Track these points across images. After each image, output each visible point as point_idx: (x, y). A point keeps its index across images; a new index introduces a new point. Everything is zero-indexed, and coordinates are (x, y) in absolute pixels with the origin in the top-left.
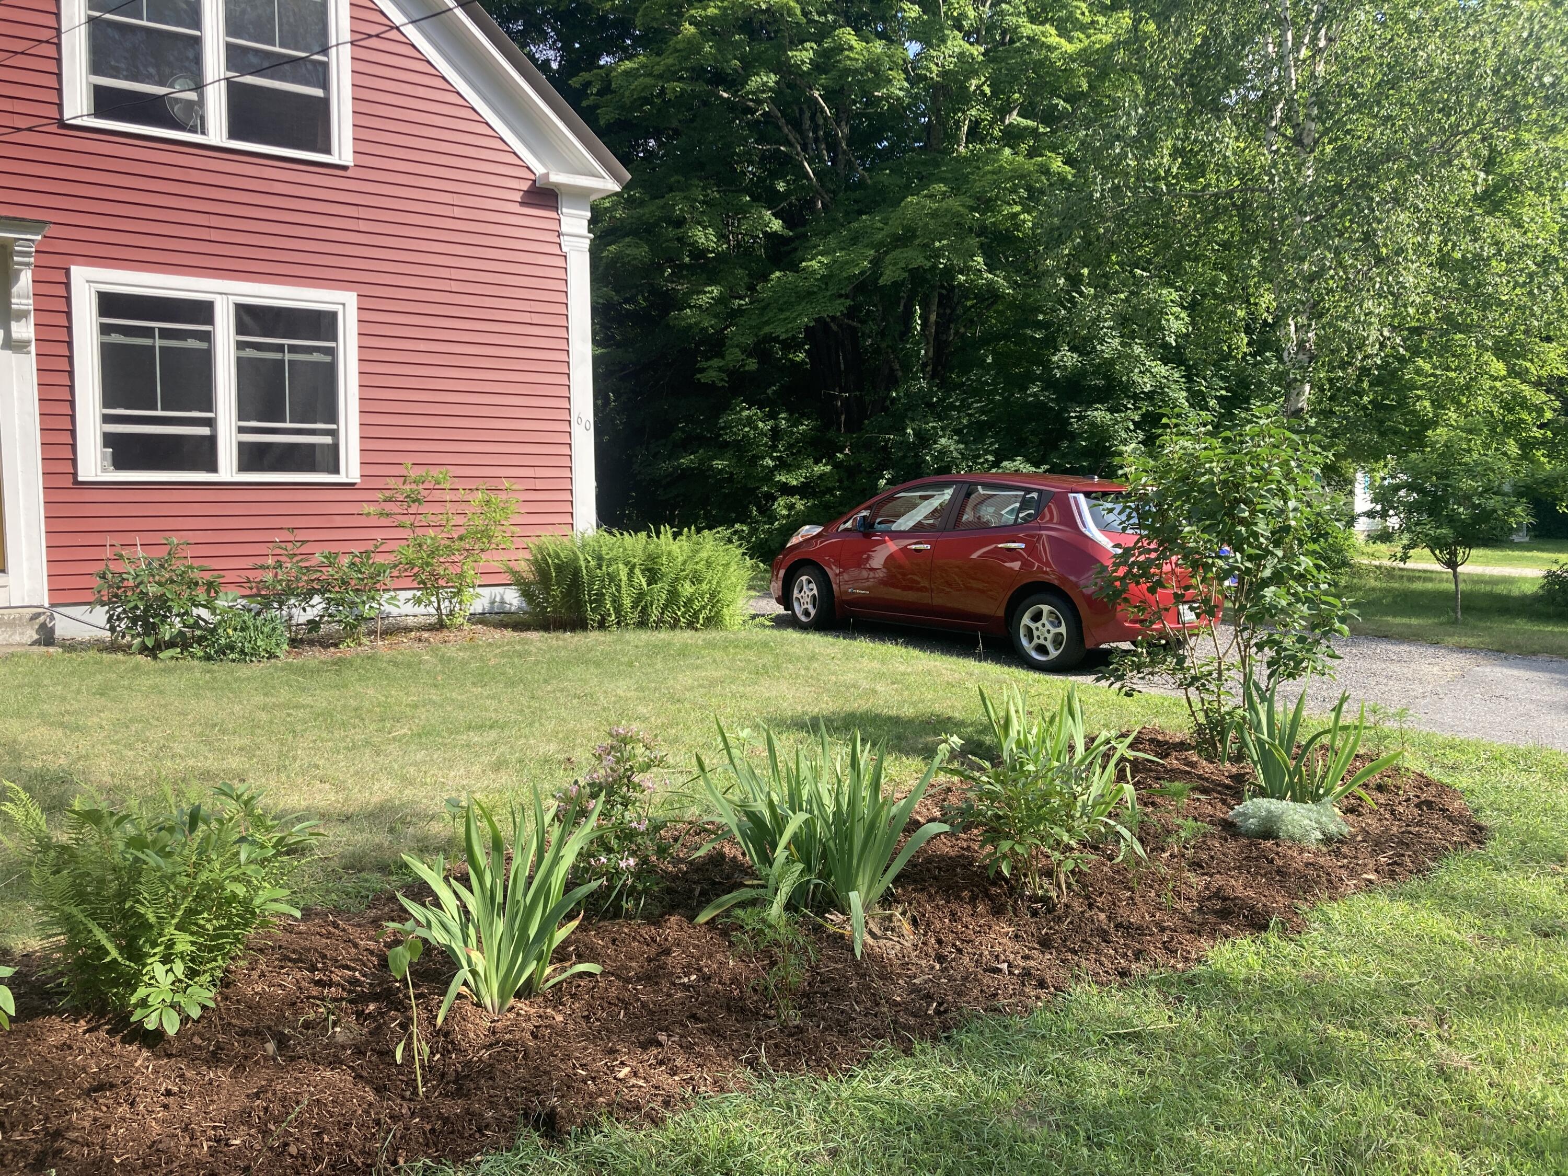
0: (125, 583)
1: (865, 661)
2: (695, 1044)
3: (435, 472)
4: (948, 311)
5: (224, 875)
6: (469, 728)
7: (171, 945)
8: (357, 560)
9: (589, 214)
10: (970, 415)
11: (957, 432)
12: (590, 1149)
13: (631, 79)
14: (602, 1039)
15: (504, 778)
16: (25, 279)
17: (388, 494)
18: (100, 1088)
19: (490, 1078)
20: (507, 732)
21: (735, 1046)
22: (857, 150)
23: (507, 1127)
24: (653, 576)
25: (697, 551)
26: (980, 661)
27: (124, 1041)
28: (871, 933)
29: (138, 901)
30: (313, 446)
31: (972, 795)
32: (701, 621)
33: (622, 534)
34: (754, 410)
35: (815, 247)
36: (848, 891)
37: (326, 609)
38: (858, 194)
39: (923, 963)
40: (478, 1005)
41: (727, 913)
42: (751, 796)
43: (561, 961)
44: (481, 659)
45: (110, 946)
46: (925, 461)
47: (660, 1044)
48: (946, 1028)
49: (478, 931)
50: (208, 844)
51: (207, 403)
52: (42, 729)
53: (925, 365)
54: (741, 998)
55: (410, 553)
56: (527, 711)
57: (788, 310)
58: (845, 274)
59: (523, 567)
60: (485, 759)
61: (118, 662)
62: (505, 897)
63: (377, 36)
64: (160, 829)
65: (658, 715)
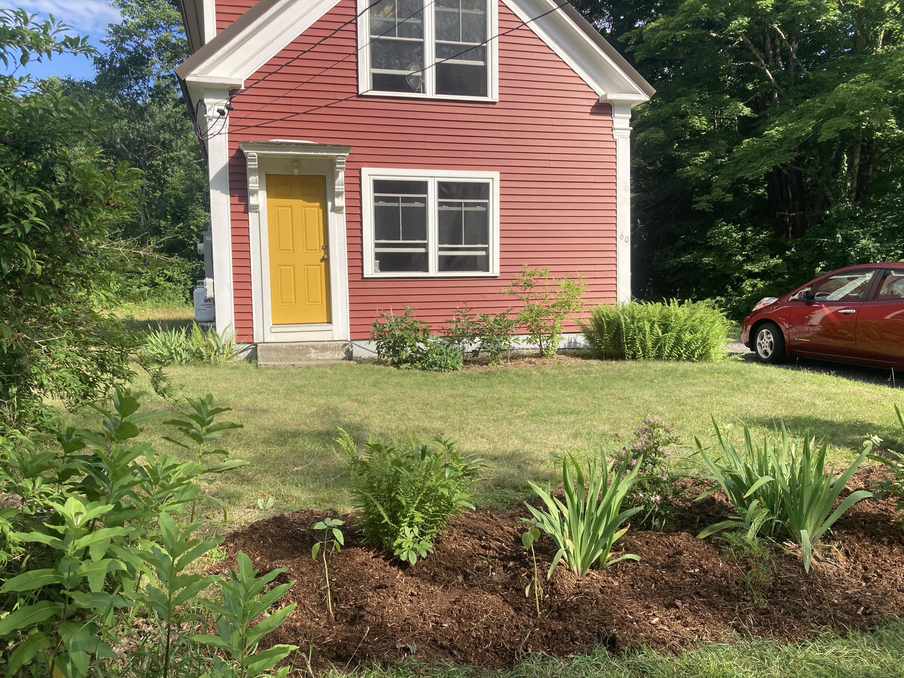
0: (385, 330)
1: (807, 384)
2: (699, 610)
3: (540, 269)
4: (868, 156)
5: (438, 483)
6: (559, 413)
7: (412, 518)
8: (498, 318)
9: (630, 116)
10: (883, 224)
11: (874, 235)
12: (636, 662)
13: (655, 33)
14: (641, 599)
15: (579, 443)
16: (341, 175)
17: (514, 282)
18: (380, 587)
19: (577, 612)
20: (580, 417)
21: (725, 615)
22: (803, 58)
23: (588, 641)
24: (665, 328)
25: (694, 314)
26: (892, 387)
27: (391, 565)
28: (815, 557)
29: (398, 493)
30: (475, 257)
31: (889, 475)
32: (696, 357)
33: (647, 303)
34: (730, 226)
35: (773, 122)
36: (799, 529)
37: (482, 344)
38: (803, 86)
39: (854, 581)
40: (569, 570)
41: (719, 534)
42: (733, 465)
43: (616, 551)
44: (564, 374)
45: (385, 515)
46: (849, 255)
47: (677, 607)
48: (871, 625)
49: (570, 528)
50: (430, 466)
51: (424, 236)
52: (348, 402)
53: (850, 192)
54: (727, 587)
55: (526, 314)
56: (591, 406)
57: (754, 162)
58: (794, 137)
59: (588, 323)
60: (569, 431)
61: (381, 370)
62: (585, 510)
63: (517, 29)
64: (408, 457)
65: (670, 412)
